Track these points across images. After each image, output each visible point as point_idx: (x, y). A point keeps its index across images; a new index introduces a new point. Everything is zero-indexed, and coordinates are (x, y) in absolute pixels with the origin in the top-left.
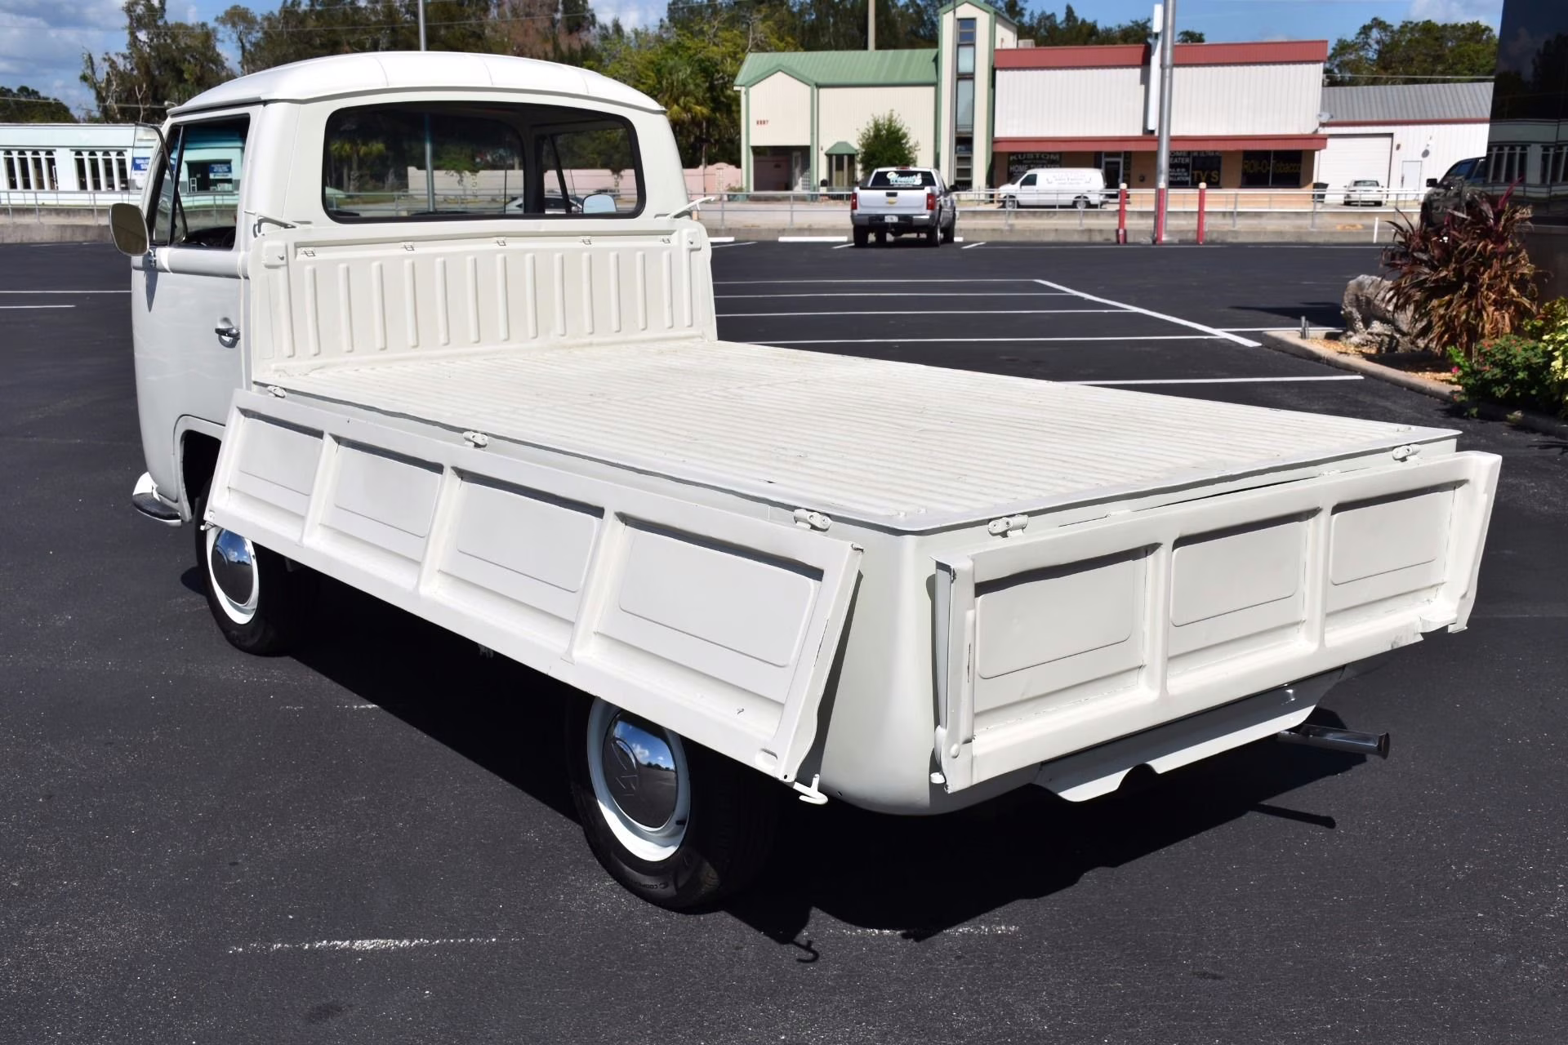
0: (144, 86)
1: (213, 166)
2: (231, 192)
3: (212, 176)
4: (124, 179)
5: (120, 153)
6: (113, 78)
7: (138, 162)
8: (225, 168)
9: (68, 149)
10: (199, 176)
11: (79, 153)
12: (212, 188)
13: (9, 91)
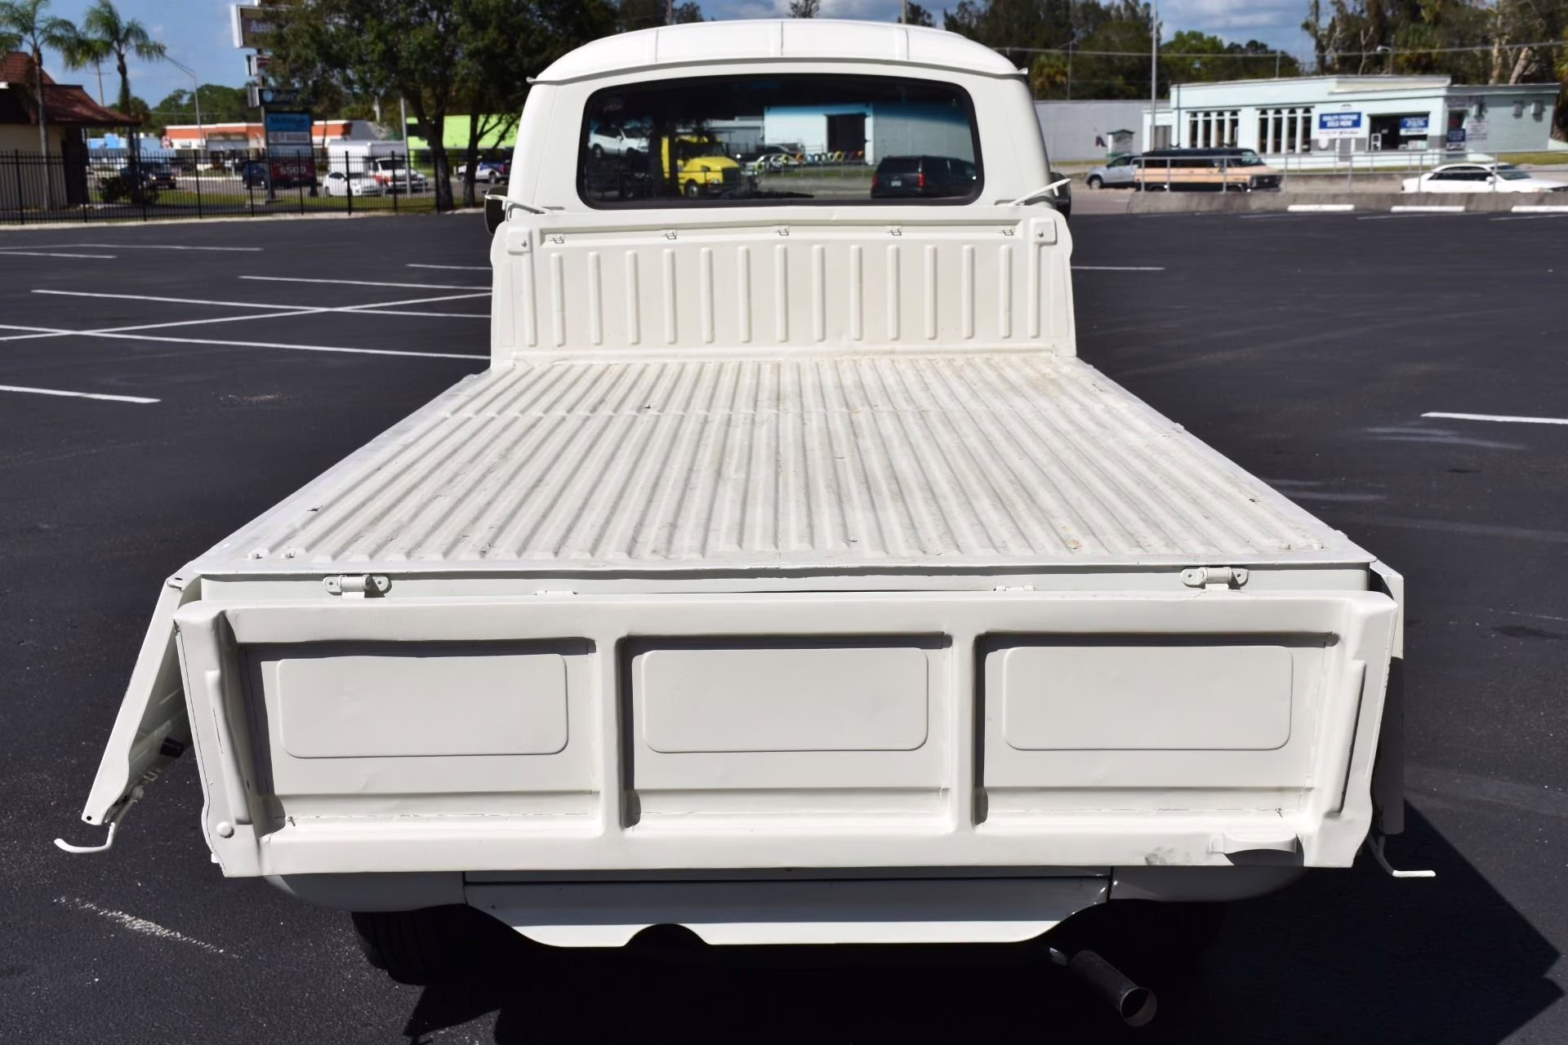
0: (1372, 29)
1: (1406, 119)
2: (1425, 150)
3: (1403, 132)
4: (1307, 139)
5: (1307, 110)
6: (1337, 23)
7: (1325, 119)
8: (1421, 122)
9: (1253, 109)
10: (1385, 131)
11: (1264, 112)
12: (1401, 146)
13: (1239, 46)
